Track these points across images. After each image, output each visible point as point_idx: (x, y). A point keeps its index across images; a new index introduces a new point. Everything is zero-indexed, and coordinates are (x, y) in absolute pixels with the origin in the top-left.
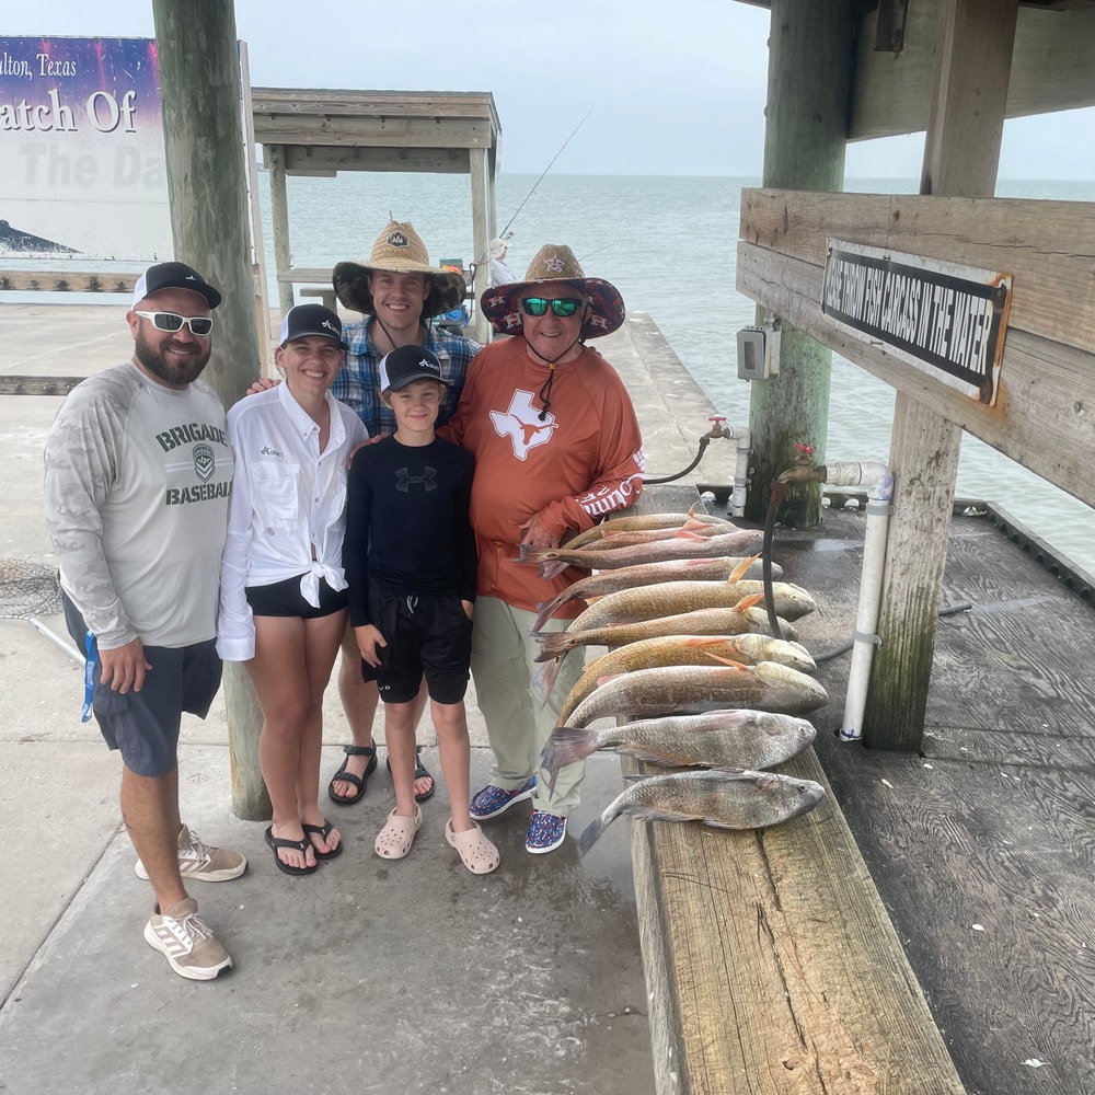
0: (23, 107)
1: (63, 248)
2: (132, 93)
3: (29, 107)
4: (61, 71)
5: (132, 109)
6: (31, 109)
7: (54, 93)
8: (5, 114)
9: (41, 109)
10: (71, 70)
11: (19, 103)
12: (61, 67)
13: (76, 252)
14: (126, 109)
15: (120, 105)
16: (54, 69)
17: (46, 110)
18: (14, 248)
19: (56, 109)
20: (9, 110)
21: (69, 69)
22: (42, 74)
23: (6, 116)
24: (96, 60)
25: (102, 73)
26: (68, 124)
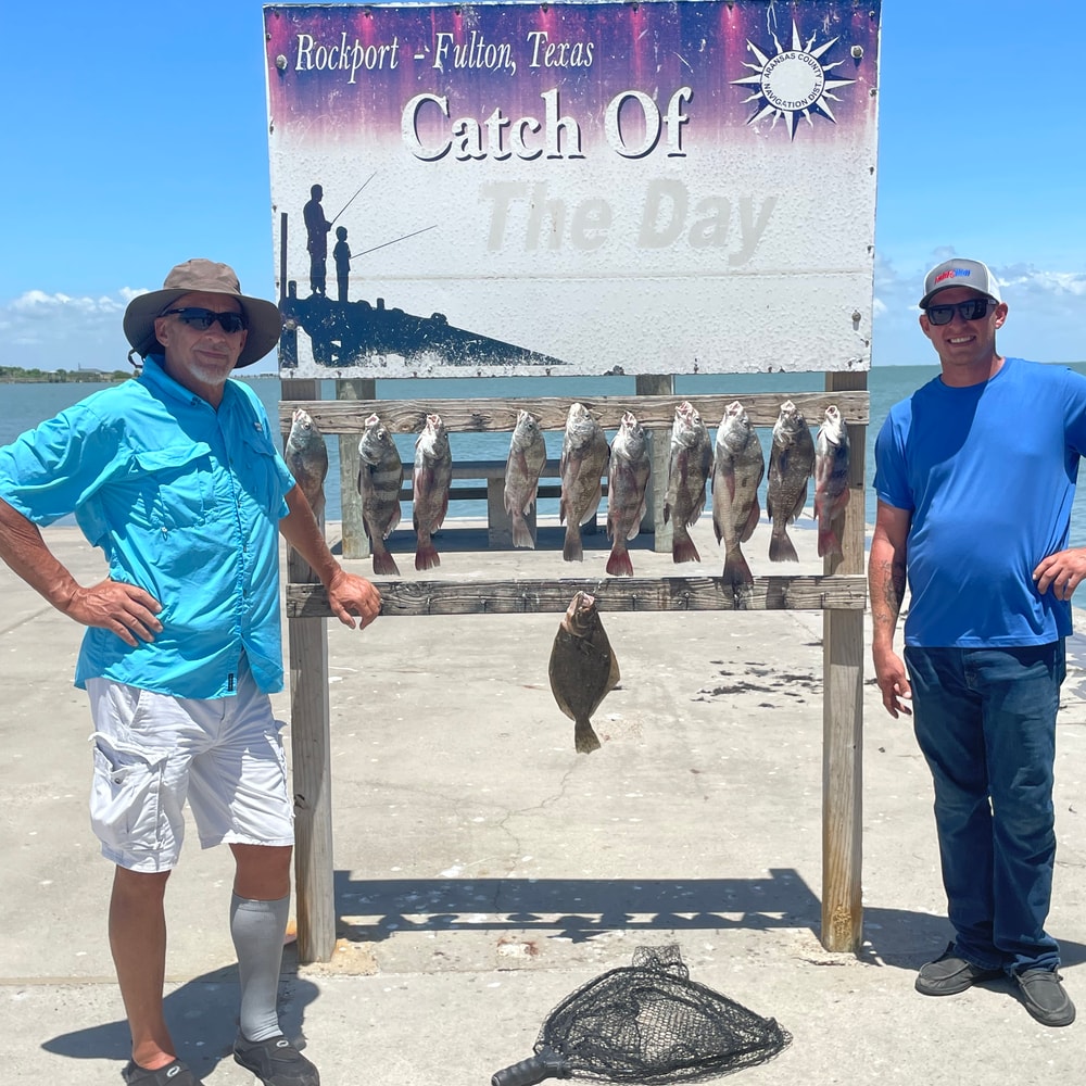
0: (494, 121)
1: (537, 356)
2: (686, 92)
3: (505, 121)
4: (567, 58)
5: (683, 118)
6: (508, 124)
7: (550, 97)
8: (462, 133)
9: (525, 124)
10: (585, 57)
11: (488, 114)
12: (568, 51)
13: (559, 362)
14: (673, 116)
15: (662, 110)
16: (555, 56)
17: (533, 124)
18: (450, 360)
19: (552, 123)
20: (468, 128)
21: (582, 55)
22: (534, 64)
23: (462, 138)
24: (630, 38)
25: (639, 62)
26: (570, 147)
